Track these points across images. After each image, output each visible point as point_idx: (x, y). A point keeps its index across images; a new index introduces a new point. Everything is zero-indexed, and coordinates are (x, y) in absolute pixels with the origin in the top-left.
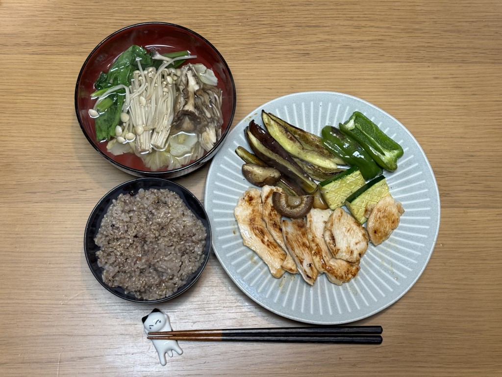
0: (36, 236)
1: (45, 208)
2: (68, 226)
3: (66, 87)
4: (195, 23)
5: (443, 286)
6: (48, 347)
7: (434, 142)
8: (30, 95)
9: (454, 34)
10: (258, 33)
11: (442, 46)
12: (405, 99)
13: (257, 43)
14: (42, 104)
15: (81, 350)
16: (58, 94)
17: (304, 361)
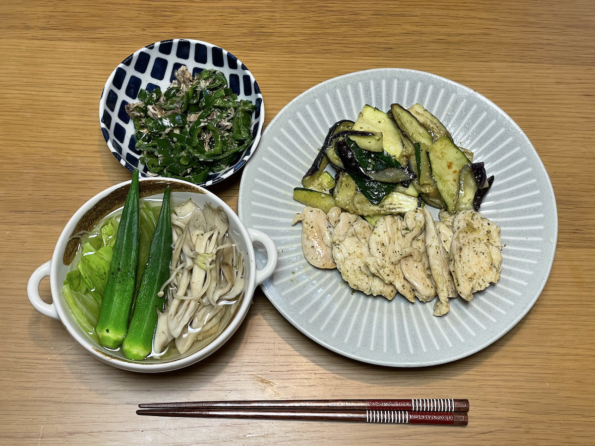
1: (34, 231)
3: (72, 80)
4: (243, 8)
5: (574, 352)
6: (27, 417)
7: (558, 162)
9: (579, 30)
10: (326, 21)
11: (566, 45)
13: (323, 33)
14: (39, 101)
15: (72, 423)
16: (61, 88)
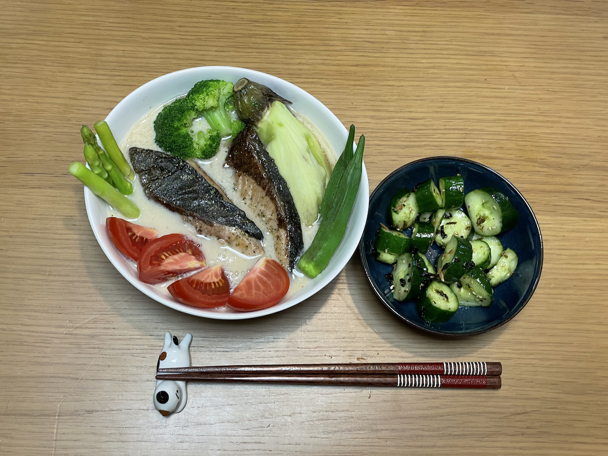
0: (31, 234)
1: (45, 196)
2: (76, 223)
6: (44, 394)
8: (31, 37)
12: (563, 65)
15: (90, 401)
17: (412, 429)
